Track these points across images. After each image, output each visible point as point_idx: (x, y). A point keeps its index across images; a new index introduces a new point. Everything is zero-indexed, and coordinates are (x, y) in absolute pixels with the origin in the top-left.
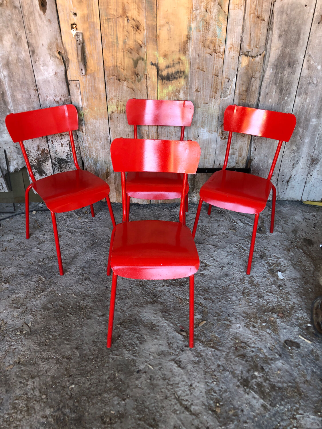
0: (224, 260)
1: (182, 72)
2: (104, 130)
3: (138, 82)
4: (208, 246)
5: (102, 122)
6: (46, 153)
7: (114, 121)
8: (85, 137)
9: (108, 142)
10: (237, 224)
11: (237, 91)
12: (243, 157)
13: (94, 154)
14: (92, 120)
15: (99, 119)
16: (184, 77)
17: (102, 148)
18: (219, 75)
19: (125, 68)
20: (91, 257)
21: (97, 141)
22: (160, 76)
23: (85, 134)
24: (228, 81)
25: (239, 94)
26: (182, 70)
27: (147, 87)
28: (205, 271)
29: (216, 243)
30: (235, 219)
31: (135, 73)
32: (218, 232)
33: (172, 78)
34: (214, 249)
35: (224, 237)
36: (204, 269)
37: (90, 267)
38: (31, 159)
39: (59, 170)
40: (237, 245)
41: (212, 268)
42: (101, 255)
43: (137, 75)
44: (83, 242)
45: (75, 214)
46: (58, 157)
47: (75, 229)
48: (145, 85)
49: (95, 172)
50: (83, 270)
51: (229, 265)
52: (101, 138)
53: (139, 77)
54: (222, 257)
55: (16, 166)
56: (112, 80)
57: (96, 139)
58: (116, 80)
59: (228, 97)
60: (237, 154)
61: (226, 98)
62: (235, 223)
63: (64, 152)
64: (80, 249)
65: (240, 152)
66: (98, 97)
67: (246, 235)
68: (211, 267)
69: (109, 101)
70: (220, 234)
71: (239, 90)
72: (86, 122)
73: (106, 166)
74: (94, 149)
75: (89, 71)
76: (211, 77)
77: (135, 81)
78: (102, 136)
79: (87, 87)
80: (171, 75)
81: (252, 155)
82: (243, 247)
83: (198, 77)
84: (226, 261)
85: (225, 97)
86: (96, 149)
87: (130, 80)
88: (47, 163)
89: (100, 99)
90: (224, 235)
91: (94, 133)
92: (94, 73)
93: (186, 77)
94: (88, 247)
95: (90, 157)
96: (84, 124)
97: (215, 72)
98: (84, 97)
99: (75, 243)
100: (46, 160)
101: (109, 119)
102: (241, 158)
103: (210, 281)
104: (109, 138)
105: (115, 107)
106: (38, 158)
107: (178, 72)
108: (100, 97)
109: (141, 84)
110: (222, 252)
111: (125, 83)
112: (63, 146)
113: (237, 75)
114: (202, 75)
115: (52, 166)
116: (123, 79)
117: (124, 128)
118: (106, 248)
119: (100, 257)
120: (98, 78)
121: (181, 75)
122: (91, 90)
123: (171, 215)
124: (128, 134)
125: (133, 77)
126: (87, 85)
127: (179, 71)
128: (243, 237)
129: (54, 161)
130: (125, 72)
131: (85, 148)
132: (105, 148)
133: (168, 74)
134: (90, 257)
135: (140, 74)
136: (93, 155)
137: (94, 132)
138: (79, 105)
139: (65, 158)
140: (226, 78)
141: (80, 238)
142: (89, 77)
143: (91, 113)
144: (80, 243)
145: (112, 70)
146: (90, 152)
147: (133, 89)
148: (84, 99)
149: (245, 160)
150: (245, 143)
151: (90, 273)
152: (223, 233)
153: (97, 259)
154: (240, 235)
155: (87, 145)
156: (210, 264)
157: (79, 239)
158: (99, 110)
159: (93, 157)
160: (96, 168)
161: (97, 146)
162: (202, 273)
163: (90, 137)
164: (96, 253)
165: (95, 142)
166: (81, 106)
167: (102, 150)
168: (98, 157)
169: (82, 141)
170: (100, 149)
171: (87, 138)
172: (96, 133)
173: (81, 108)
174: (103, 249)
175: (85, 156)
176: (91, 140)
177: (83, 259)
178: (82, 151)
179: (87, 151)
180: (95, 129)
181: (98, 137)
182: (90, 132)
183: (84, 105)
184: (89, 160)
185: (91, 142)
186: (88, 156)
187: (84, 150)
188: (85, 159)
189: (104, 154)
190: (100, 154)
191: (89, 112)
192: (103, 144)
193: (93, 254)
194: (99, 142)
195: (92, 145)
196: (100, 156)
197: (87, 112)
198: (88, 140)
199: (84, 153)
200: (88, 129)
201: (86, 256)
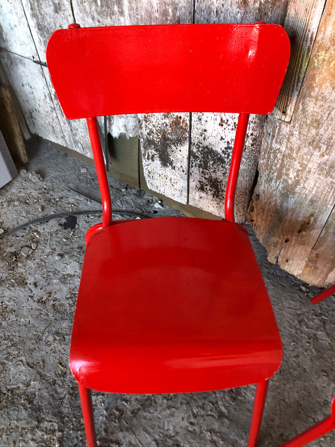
6: (182, 128)
8: (285, 129)
13: (292, 174)
14: (327, 89)
17: (322, 170)
20: (178, 429)
21: (315, 148)
23: (287, 119)
38: (150, 127)
39: (201, 170)
46: (206, 143)
49: (277, 210)
52: (329, 146)
55: (123, 131)
57: (313, 143)
63: (222, 139)
72: (305, 90)
73: (311, 210)
74: (296, 163)
86: (304, 167)
88: (179, 148)
91: (317, 128)
95: (279, 177)
96: (296, 93)
100: (179, 141)
106: (164, 132)
112: (225, 125)
115: (189, 158)
118: (221, 415)
129: (195, 150)
131: (275, 152)
136: (287, 175)
137: (318, 123)
138: (306, 29)
139: (220, 151)
146: (282, 166)
155: (283, 149)
159: (285, 181)
160: (282, 202)
161: (309, 161)
163: (300, 133)
164: (192, 420)
165: (309, 149)
166: (312, 35)
167: (320, 174)
168: (300, 185)
169: (274, 136)
170: (312, 170)
171: (290, 131)
172: (322, 130)
173: (309, 39)
174: (213, 418)
175: (267, 169)
176: (299, 142)
177: (159, 427)
178: (262, 157)
179: (276, 161)
180: (325, 118)
181: (322, 141)
182: (305, 120)
183: (324, 34)
184: (273, 181)
185: (296, 145)
186: (274, 172)
187: (270, 156)
188: (264, 176)
189: (318, 185)
190: (308, 182)
191: (329, 62)
192: (329, 163)
193: (185, 423)
194: (319, 153)
195: (297, 153)
196: (306, 184)
197: (324, 60)
198: (291, 137)
199: (268, 164)
200: (304, 109)
201: (168, 419)
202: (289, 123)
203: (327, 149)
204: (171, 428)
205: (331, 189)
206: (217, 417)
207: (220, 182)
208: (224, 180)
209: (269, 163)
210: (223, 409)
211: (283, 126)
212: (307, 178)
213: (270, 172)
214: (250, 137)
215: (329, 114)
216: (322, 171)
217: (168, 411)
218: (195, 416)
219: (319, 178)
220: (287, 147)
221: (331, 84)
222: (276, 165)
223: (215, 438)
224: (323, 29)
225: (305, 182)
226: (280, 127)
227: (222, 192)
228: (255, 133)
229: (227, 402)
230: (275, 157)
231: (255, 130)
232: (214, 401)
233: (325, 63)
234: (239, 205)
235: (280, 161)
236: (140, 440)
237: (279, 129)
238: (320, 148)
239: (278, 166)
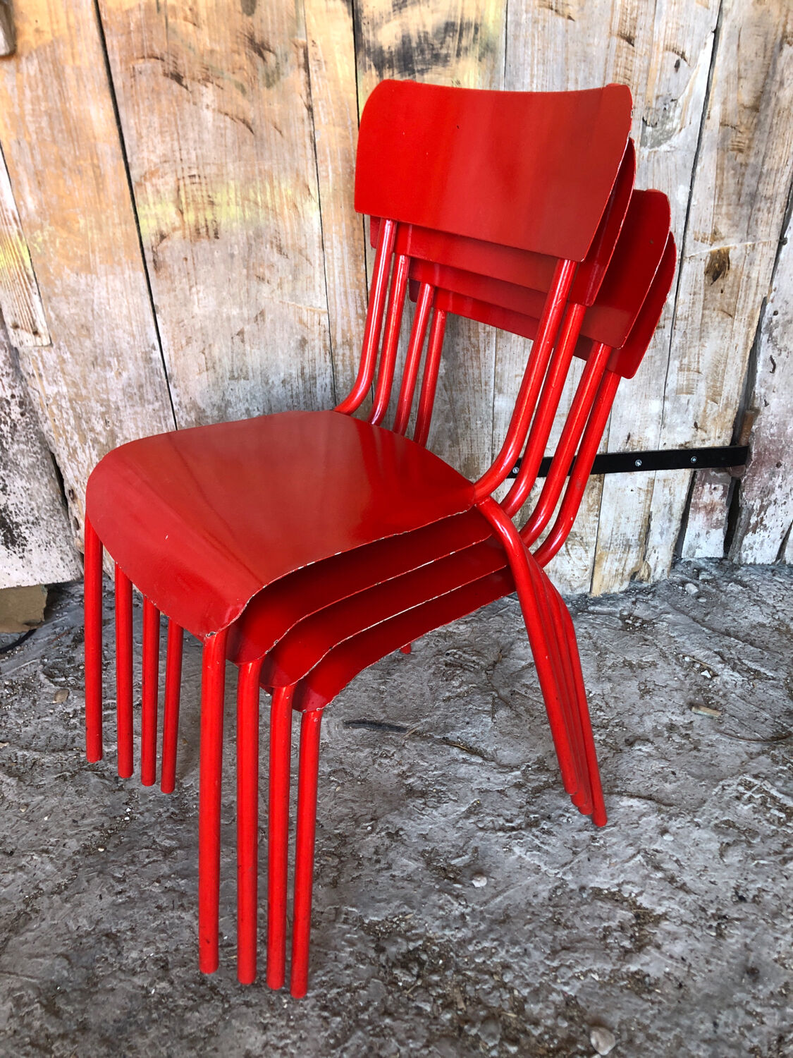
0: (715, 876)
1: (469, 25)
2: (129, 318)
3: (269, 85)
4: (626, 802)
5: (119, 286)
7: (171, 277)
8: (51, 357)
9: (153, 371)
10: (715, 675)
11: (716, 111)
12: (722, 401)
13: (99, 427)
14: (70, 278)
15: (101, 269)
16: (477, 50)
17: (131, 397)
18: (640, 35)
19: (203, 14)
20: (98, 916)
21: (103, 368)
22: (368, 52)
23: (46, 341)
24: (677, 66)
25: (723, 124)
26: (471, 16)
27: (310, 109)
28: (646, 958)
29: (657, 786)
30: (700, 653)
31: (252, 40)
32: (649, 723)
33: (424, 61)
34: (654, 820)
35: (681, 747)
36: (640, 945)
37: (90, 989)
40: (749, 786)
41: (674, 937)
42: (144, 897)
43: (260, 48)
44: (67, 822)
45: (42, 677)
47: (36, 755)
48: (301, 101)
50: (52, 1010)
51: (742, 906)
52: (119, 356)
53: (271, 58)
54: (699, 862)
56: (143, 80)
57: (97, 361)
58: (161, 78)
59: (676, 140)
60: (702, 389)
61: (664, 147)
62: (706, 673)
64: (49, 867)
65: (715, 381)
66: (86, 164)
67: (768, 732)
68: (665, 925)
69: (140, 184)
70: (659, 734)
71: (724, 103)
72: (43, 289)
74: (93, 403)
75: (27, 37)
76: (604, 44)
77: (253, 80)
78: (125, 345)
79: (28, 118)
80: (420, 44)
81: (759, 390)
82: (774, 792)
83: (543, 50)
84: (725, 879)
85: (659, 143)
86: (105, 403)
87: (229, 80)
89: (99, 178)
90: (676, 738)
91: (89, 336)
92: (53, 45)
93: (488, 50)
94: (86, 851)
95: (83, 440)
97: (622, 22)
98: (20, 169)
99: (31, 836)
101: (150, 266)
102: (716, 407)
103: (685, 1022)
104: (157, 354)
105: (172, 209)
107: (449, 27)
108: (96, 167)
109: (285, 96)
110: (696, 834)
111: (208, 95)
113: (716, 32)
114: (559, 39)
116: (198, 71)
117: (221, 304)
118: (167, 852)
119: (139, 913)
120: (78, 70)
121: (464, 43)
122: (47, 131)
123: (440, 653)
124: (241, 333)
125: (242, 59)
126: (28, 107)
127: (453, 24)
128: (758, 740)
130: (204, 39)
131: (55, 401)
132: (141, 398)
133: (406, 40)
134: (89, 918)
135: (274, 43)
136: (92, 430)
137: (86, 329)
140: (667, 48)
141: (54, 801)
142: (30, 67)
143: (63, 245)
144: (54, 830)
145: (139, 28)
146: (78, 418)
147: (244, 121)
148: (24, 177)
149: (731, 415)
150: (734, 342)
151: (84, 1028)
152: (672, 727)
153: (124, 925)
154: (743, 733)
155: (64, 390)
156: (660, 910)
157: (49, 813)
158: (100, 229)
159: (95, 441)
161: (107, 392)
162: (633, 968)
163: (72, 353)
164: (119, 888)
165: (98, 373)
166: (13, 214)
167: (133, 406)
168: (117, 437)
169: (40, 376)
170: (120, 404)
171: (58, 357)
172: (97, 336)
173: (13, 221)
174: (155, 864)
175: (60, 435)
176: (78, 368)
177: (58, 936)
178: (42, 419)
179: (65, 415)
180: (91, 319)
181: (106, 352)
182: (67, 331)
183: (26, 208)
184: (79, 451)
185: (78, 376)
186: (72, 434)
187: (52, 411)
188: (61, 450)
189: (140, 424)
190: (125, 426)
191: (53, 242)
192: (133, 382)
193: (108, 899)
194: (113, 373)
195: (85, 388)
196: (125, 432)
197: (44, 241)
198: (64, 366)
199: (56, 427)
200: (57, 316)
201: (72, 915)
202: (51, 344)
203: (119, 361)
204: (83, 922)
205: (160, 422)
206: (161, 858)
207: (5, 510)
208: (9, 503)
209: (57, 423)
210: (167, 843)
211: (44, 353)
212: (121, 421)
213: (67, 438)
214: (13, 402)
215: (92, 311)
216: (132, 399)
217: (68, 905)
218: (121, 881)
219: (136, 413)
220: (67, 384)
221: (72, 269)
222: (68, 421)
223: (168, 884)
224: (22, 203)
225: (121, 428)
226: (42, 356)
227: (17, 527)
228: (16, 392)
229: (172, 830)
230: (60, 408)
231: (14, 387)
232: (149, 844)
233: (48, 245)
234: (58, 539)
235: (70, 412)
236: (29, 974)
237: (42, 362)
238: (109, 364)
239: (72, 421)
